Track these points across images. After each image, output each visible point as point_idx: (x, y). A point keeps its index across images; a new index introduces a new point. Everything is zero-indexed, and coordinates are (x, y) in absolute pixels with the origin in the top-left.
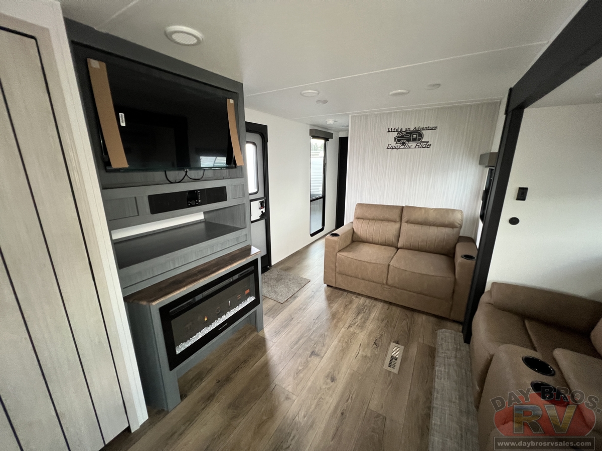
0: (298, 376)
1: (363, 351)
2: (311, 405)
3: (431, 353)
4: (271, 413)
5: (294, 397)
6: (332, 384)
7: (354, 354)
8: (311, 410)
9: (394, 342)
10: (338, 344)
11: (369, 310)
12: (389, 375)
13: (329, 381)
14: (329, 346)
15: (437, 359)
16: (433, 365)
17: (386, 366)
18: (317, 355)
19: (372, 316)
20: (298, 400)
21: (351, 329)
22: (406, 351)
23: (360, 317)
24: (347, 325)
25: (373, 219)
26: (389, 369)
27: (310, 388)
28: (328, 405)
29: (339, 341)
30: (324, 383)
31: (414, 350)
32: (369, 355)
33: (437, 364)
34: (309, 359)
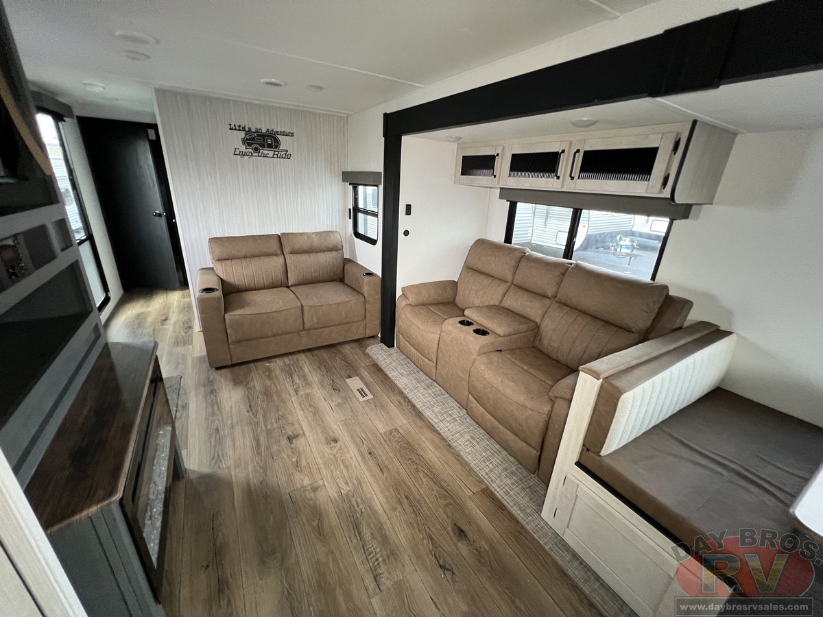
0: (301, 467)
1: (332, 401)
2: (342, 472)
3: (377, 369)
4: (317, 513)
5: (321, 482)
6: (338, 444)
7: (328, 409)
8: (346, 475)
9: (347, 378)
10: (304, 413)
11: (297, 367)
12: (369, 402)
13: (333, 444)
14: (298, 421)
15: (384, 370)
16: (386, 375)
17: (362, 399)
18: (296, 437)
19: (306, 370)
20: (327, 481)
21: (301, 392)
22: (362, 379)
23: (295, 377)
24: (292, 392)
25: (245, 257)
26: (366, 398)
27: (325, 464)
28: (354, 458)
29: (303, 410)
30: (332, 450)
31: (365, 373)
32: (340, 401)
33: (388, 373)
34: (293, 446)
